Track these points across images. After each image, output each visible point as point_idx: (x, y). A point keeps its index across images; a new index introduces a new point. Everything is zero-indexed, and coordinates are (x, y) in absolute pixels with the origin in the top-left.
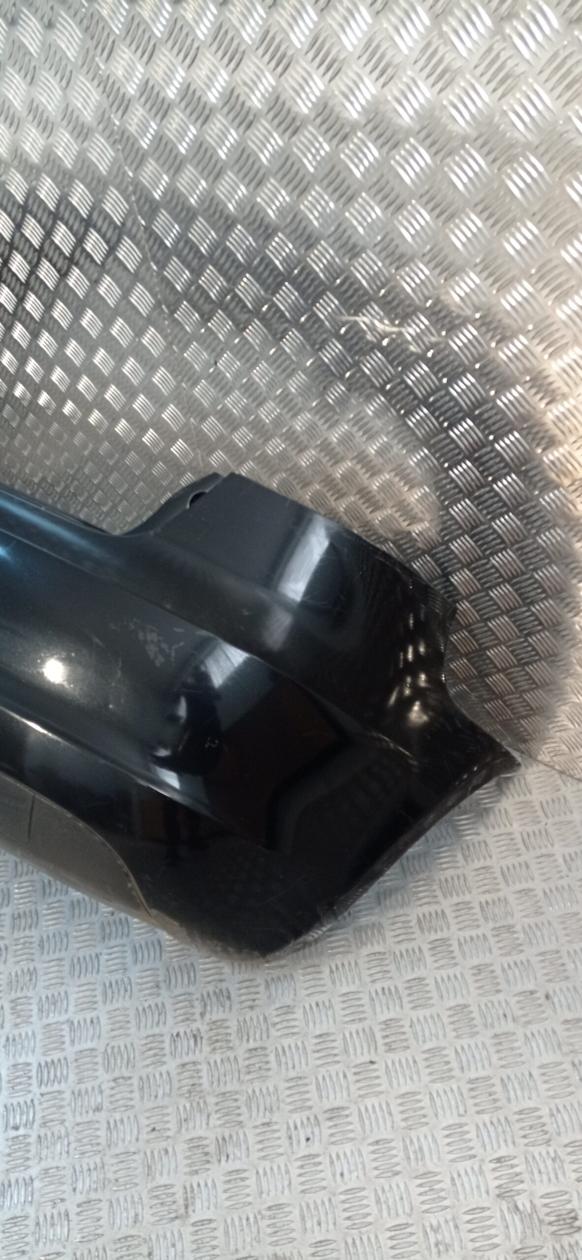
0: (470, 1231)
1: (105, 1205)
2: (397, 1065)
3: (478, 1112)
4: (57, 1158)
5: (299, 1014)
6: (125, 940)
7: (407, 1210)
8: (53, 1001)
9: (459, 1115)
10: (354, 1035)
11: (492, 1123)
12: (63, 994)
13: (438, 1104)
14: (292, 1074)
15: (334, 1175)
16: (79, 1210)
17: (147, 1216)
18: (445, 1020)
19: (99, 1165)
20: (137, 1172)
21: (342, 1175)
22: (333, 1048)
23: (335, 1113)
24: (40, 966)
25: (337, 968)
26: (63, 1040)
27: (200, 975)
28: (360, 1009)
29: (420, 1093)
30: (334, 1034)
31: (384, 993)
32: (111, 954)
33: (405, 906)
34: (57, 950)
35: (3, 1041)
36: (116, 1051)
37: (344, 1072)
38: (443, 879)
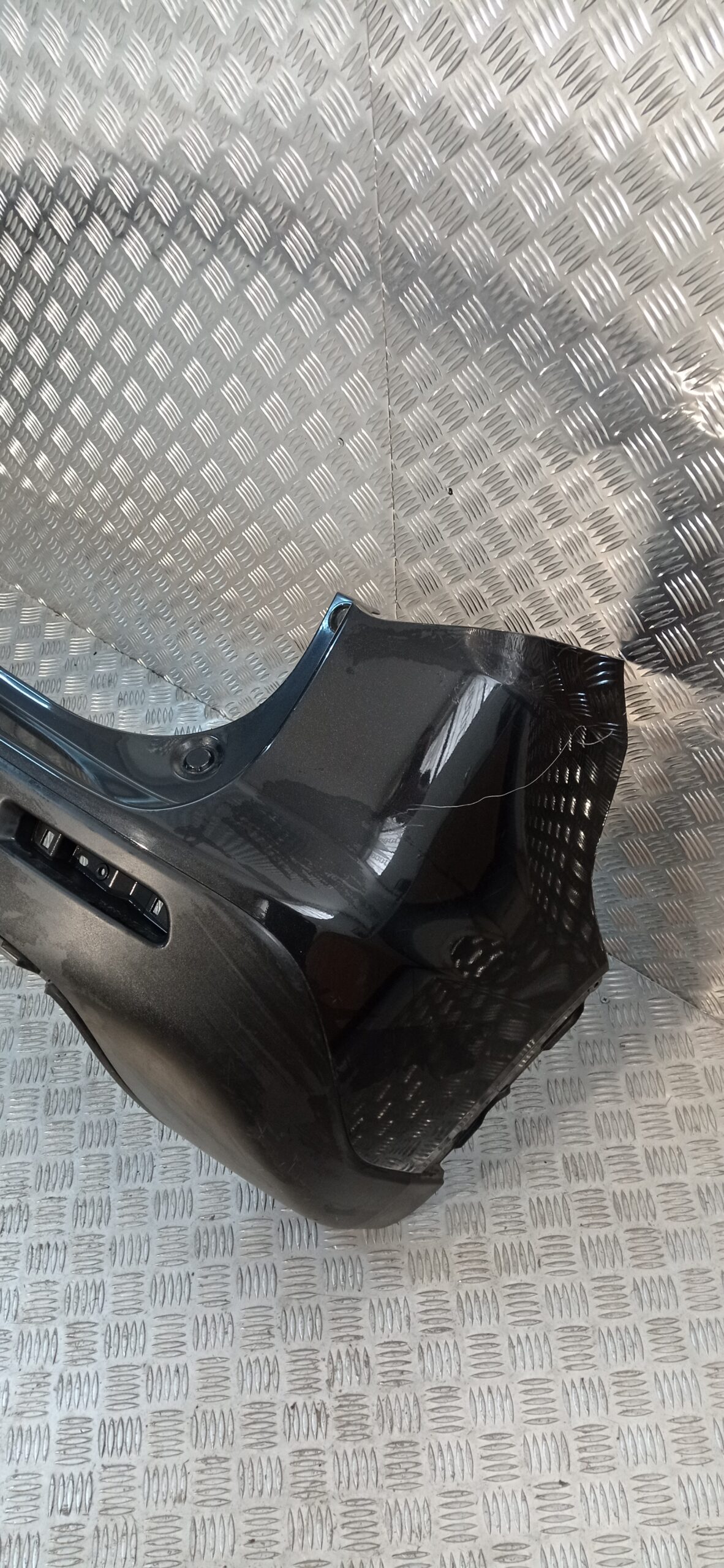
2: (597, 1491)
5: (464, 1401)
6: (227, 1260)
8: (126, 1333)
10: (540, 1441)
12: (139, 1325)
14: (451, 1485)
18: (667, 1434)
22: (510, 1456)
23: (509, 1551)
24: (109, 1281)
25: (519, 1342)
26: (136, 1391)
27: (328, 1325)
28: (550, 1405)
29: (628, 1538)
30: (511, 1435)
31: (584, 1388)
32: (206, 1277)
33: (618, 1263)
34: (133, 1261)
35: (54, 1380)
36: (208, 1417)
37: (523, 1492)
38: (671, 1232)
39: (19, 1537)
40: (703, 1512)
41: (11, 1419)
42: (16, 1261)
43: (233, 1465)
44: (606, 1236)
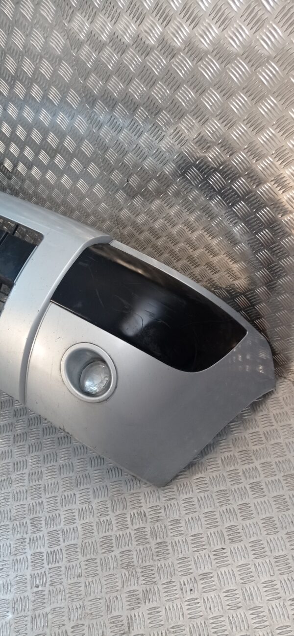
1: (86, 627)
2: (236, 550)
3: (280, 574)
4: (59, 602)
5: (183, 524)
6: (88, 486)
7: (246, 627)
8: (53, 519)
9: (271, 575)
10: (213, 534)
11: (288, 579)
12: (57, 515)
13: (259, 570)
14: (181, 556)
15: (206, 609)
16: (73, 630)
18: (261, 525)
19: (82, 606)
20: (102, 609)
21: (210, 609)
22: (202, 541)
23: (204, 576)
24: (44, 501)
25: (202, 499)
26: (59, 539)
27: (129, 504)
28: (215, 521)
29: (249, 564)
30: (202, 534)
31: (227, 512)
32: (81, 494)
33: (236, 465)
34: (53, 492)
35: (27, 540)
36: (87, 545)
37: (208, 554)
38: (255, 450)
39: (21, 598)
41: (13, 557)
42: (8, 499)
43: (98, 561)
44: (231, 456)
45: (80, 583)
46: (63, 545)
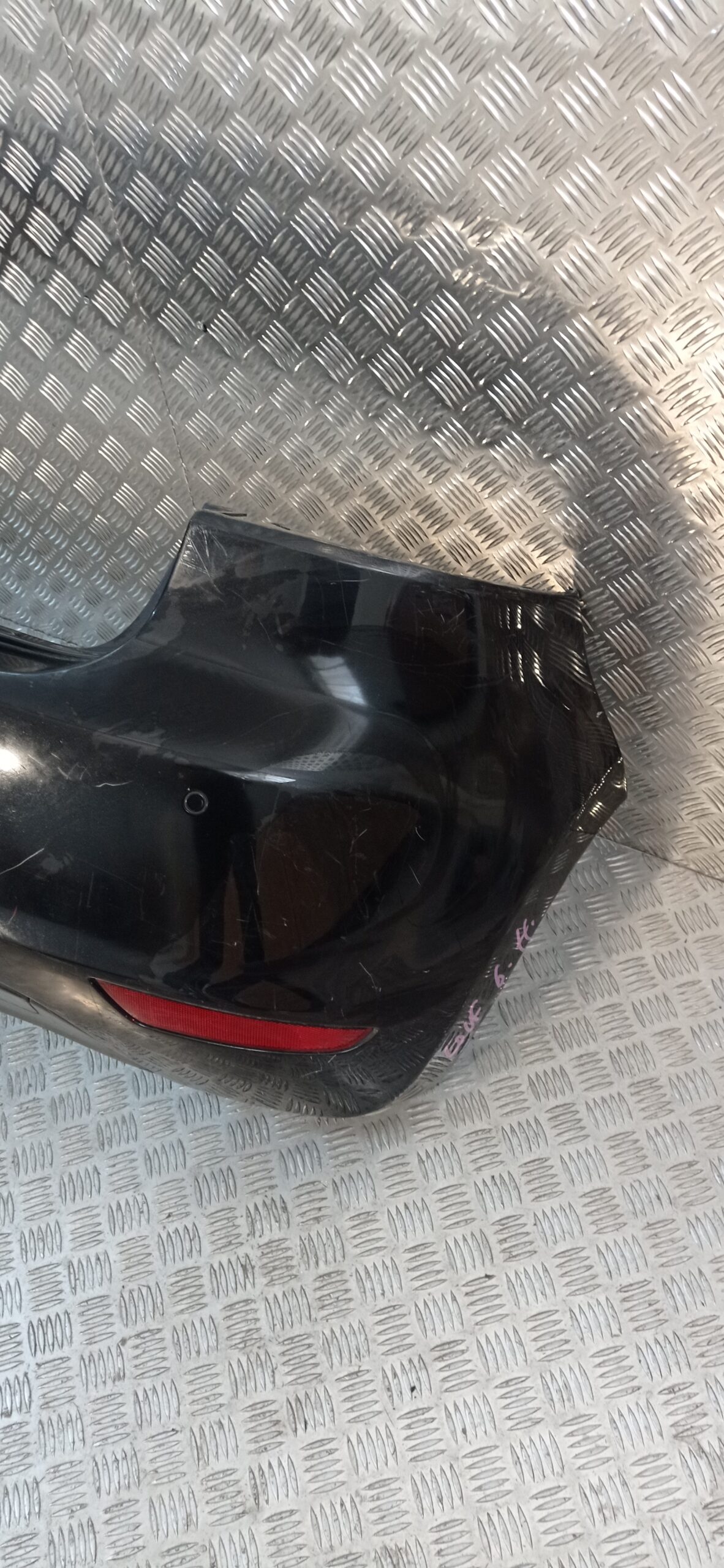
0: (643, 1487)
1: (143, 1507)
2: (523, 1277)
3: (636, 1330)
4: (68, 1448)
5: (383, 1221)
6: (132, 1146)
7: (557, 1469)
8: (41, 1236)
9: (612, 1336)
11: (657, 1342)
12: (53, 1225)
13: (583, 1323)
14: (382, 1303)
15: (454, 1432)
16: (108, 1516)
17: (204, 1516)
18: (580, 1211)
19: (130, 1453)
20: (182, 1457)
21: (464, 1431)
22: (435, 1263)
23: (446, 1350)
24: (15, 1191)
25: (428, 1156)
26: (59, 1287)
27: (240, 1183)
28: (466, 1207)
29: (557, 1311)
30: (433, 1243)
31: (496, 1184)
32: (114, 1166)
34: (38, 1167)
36: (136, 1296)
37: (452, 1293)
40: (624, 1272)
45: (121, 1394)
46: (71, 1301)
